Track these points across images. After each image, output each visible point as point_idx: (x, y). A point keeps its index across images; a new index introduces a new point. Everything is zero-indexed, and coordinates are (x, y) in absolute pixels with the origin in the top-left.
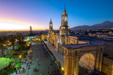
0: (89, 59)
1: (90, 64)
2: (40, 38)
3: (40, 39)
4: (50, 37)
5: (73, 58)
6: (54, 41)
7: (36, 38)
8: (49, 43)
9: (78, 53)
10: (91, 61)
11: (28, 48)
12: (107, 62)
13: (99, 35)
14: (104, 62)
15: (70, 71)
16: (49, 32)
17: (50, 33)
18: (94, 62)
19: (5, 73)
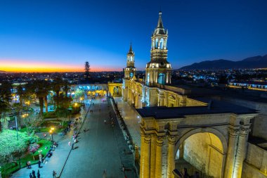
0: (209, 147)
1: (211, 160)
2: (105, 90)
3: (105, 92)
4: (127, 88)
5: (159, 142)
6: (134, 98)
7: (98, 89)
8: (126, 101)
9: (171, 129)
10: (214, 152)
11: (76, 112)
12: (259, 159)
13: (256, 86)
14: (250, 159)
15: (152, 174)
16: (126, 76)
17: (127, 79)
18: (221, 157)
19: (14, 164)
